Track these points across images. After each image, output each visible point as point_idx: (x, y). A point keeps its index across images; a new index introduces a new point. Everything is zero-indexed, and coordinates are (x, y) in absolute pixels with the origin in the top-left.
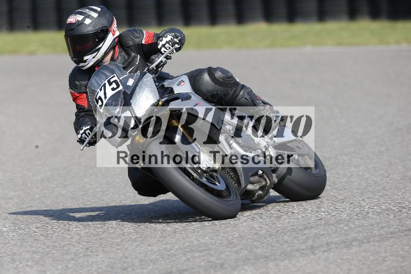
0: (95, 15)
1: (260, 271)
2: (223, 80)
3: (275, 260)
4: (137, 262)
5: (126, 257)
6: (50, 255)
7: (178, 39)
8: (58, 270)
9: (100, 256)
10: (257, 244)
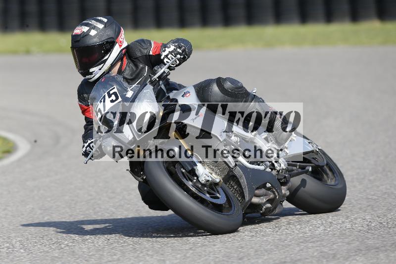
0: (101, 26)
1: (371, 261)
2: (232, 90)
3: (386, 251)
4: (252, 252)
5: (242, 247)
6: (169, 245)
7: (182, 49)
8: (176, 259)
9: (217, 246)
10: (369, 235)
